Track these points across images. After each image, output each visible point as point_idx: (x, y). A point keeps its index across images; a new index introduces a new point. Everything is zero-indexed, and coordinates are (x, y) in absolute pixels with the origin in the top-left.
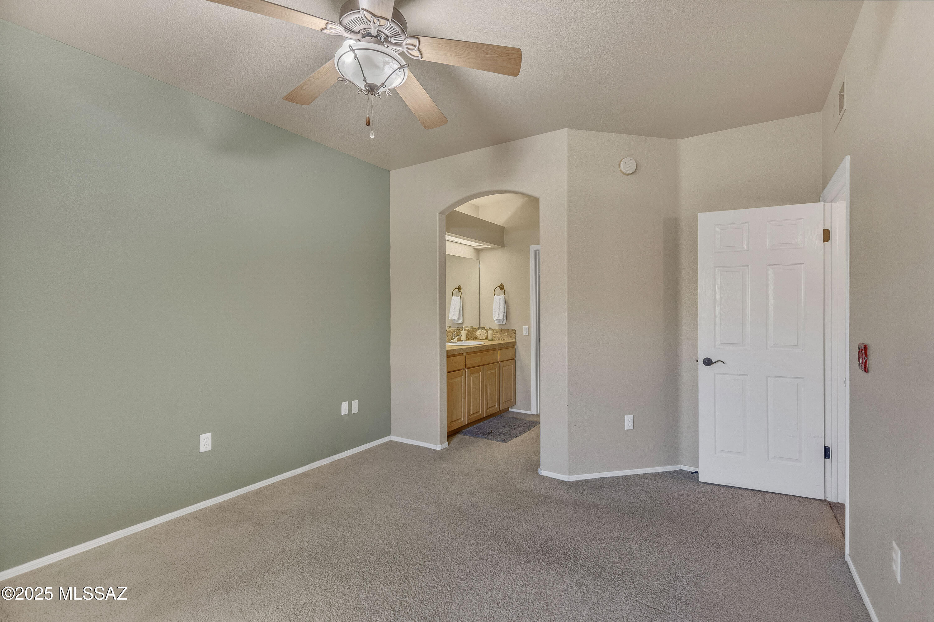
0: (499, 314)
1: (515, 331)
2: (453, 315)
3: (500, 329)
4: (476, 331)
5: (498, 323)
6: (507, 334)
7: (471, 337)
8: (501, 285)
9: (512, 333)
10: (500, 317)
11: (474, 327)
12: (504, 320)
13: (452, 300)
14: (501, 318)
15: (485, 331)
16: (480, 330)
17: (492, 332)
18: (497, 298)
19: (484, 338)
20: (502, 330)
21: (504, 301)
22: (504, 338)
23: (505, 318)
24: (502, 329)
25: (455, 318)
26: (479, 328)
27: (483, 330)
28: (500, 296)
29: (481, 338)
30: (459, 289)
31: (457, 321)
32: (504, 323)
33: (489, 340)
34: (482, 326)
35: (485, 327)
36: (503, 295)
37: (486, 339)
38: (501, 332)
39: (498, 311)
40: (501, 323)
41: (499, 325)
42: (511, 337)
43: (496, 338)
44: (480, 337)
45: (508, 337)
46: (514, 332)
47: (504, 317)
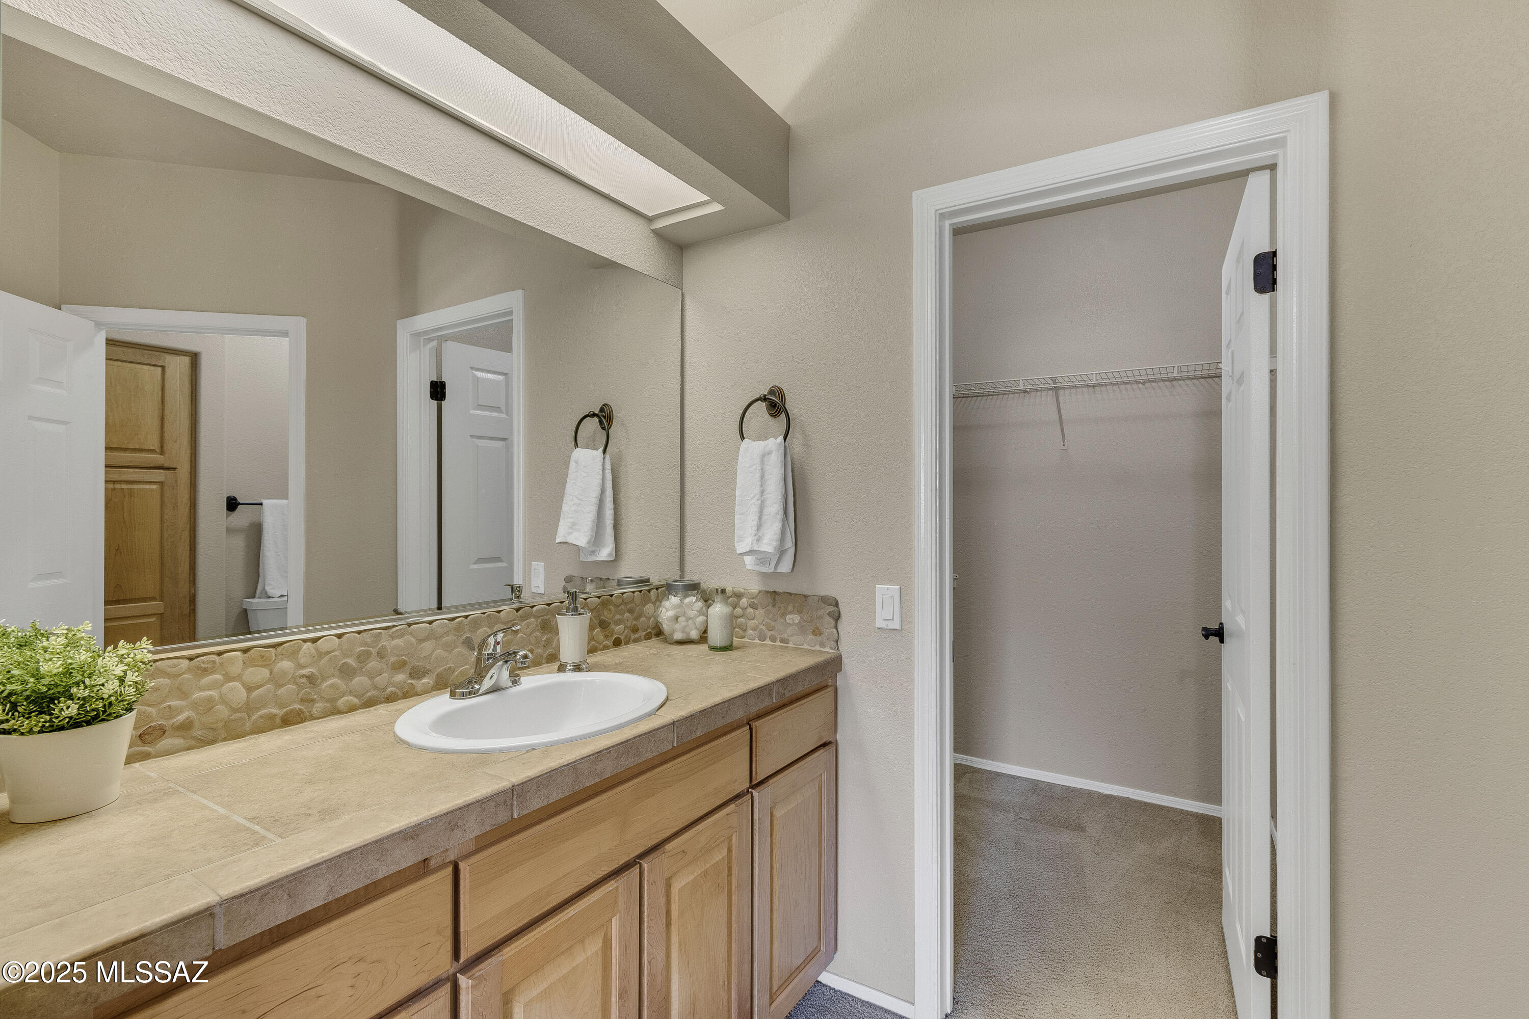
0: (759, 527)
1: (836, 604)
2: (571, 528)
3: (767, 592)
4: (659, 600)
5: (757, 568)
6: (796, 618)
7: (635, 630)
8: (772, 392)
9: (820, 613)
10: (766, 540)
11: (655, 580)
12: (782, 553)
13: (572, 465)
14: (768, 544)
15: (700, 604)
16: (674, 600)
17: (726, 610)
18: (750, 449)
19: (694, 634)
20: (777, 598)
21: (785, 466)
22: (785, 636)
23: (789, 543)
24: (775, 592)
25: (581, 538)
26: (668, 589)
27: (687, 600)
28: (766, 442)
29: (678, 636)
30: (605, 417)
31: (593, 553)
32: (785, 567)
33: (713, 648)
34: (690, 577)
35: (699, 584)
36: (781, 438)
37: (703, 638)
38: (770, 608)
39: (755, 509)
40: (773, 564)
41: (765, 576)
42: (817, 632)
43: (750, 632)
44: (674, 631)
45: (803, 631)
46: (832, 609)
47: (782, 540)
